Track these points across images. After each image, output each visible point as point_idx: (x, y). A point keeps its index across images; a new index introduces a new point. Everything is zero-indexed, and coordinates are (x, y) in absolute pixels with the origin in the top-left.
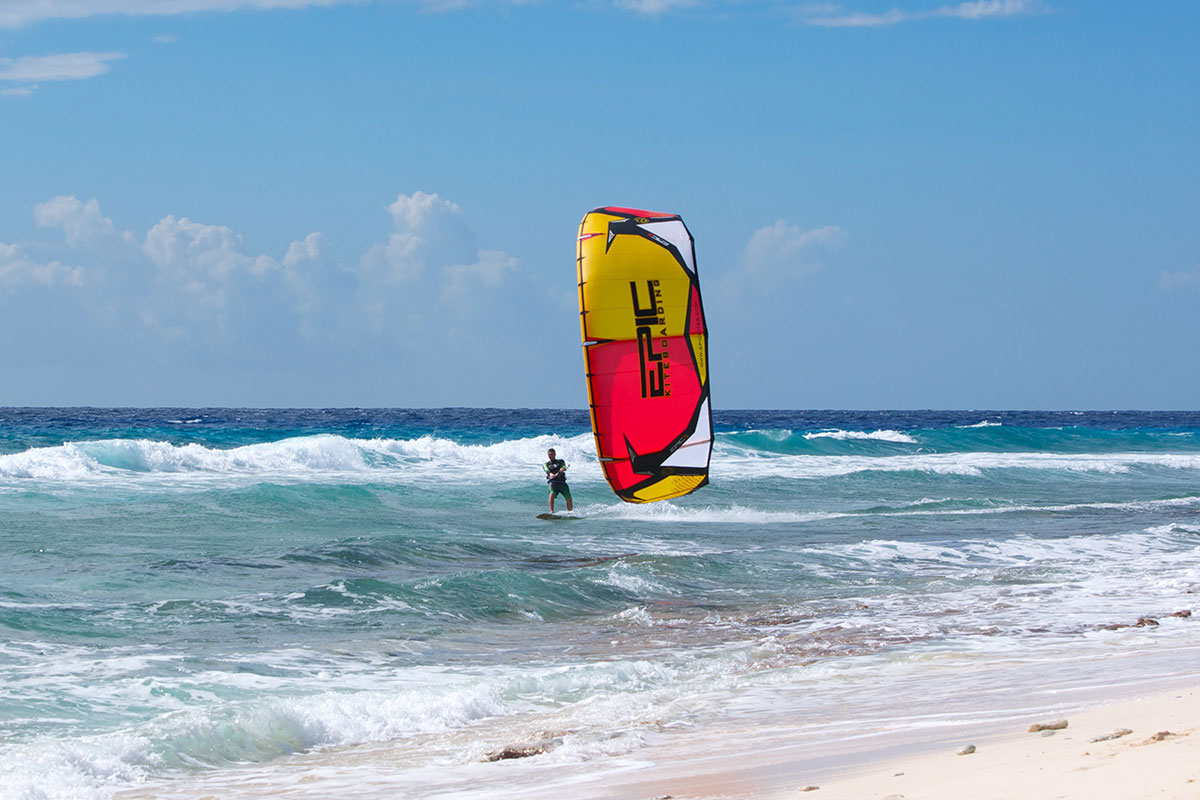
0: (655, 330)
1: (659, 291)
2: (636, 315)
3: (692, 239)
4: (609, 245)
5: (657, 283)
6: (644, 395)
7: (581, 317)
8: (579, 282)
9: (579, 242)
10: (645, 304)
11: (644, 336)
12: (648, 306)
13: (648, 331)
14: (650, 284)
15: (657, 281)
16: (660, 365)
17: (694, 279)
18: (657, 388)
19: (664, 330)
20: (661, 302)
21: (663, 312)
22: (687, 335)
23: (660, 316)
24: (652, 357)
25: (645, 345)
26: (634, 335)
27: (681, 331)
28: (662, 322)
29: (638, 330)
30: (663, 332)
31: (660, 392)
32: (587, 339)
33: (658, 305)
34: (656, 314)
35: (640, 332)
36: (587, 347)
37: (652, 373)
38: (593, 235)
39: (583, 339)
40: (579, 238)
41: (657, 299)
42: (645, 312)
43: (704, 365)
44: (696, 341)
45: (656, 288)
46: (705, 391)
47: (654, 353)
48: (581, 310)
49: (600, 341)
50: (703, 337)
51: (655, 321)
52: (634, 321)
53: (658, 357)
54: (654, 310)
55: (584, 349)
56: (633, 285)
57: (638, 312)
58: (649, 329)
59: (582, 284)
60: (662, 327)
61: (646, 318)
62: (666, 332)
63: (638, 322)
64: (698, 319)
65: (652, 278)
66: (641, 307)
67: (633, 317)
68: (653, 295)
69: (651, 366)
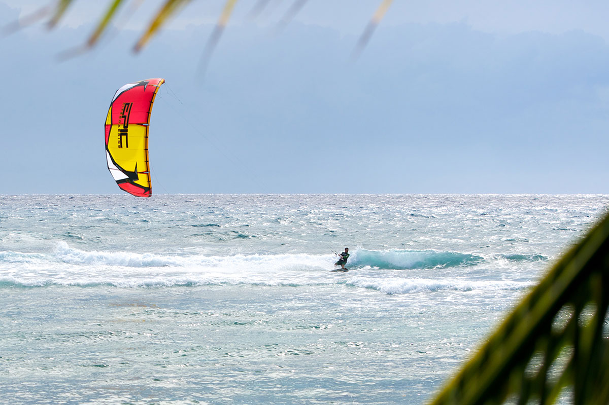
0: (122, 127)
1: (118, 143)
4: (136, 166)
5: (119, 147)
10: (124, 138)
11: (126, 125)
12: (123, 137)
13: (124, 127)
14: (121, 147)
16: (123, 114)
18: (127, 106)
23: (119, 133)
24: (124, 117)
25: (126, 122)
26: (129, 127)
27: (113, 127)
28: (119, 130)
30: (119, 126)
31: (126, 104)
32: (146, 126)
33: (119, 137)
35: (127, 127)
37: (127, 111)
41: (119, 140)
42: (124, 134)
43: (109, 114)
44: (109, 122)
45: (120, 144)
46: (112, 103)
47: (124, 119)
48: (147, 138)
49: (141, 125)
50: (107, 124)
51: (121, 131)
52: (128, 131)
53: (123, 117)
54: (121, 135)
55: (150, 123)
56: (127, 147)
57: (126, 135)
58: (124, 128)
60: (120, 128)
61: (124, 133)
63: (127, 131)
64: (107, 130)
65: (120, 149)
66: (125, 136)
67: (128, 133)
68: (121, 142)
69: (126, 114)
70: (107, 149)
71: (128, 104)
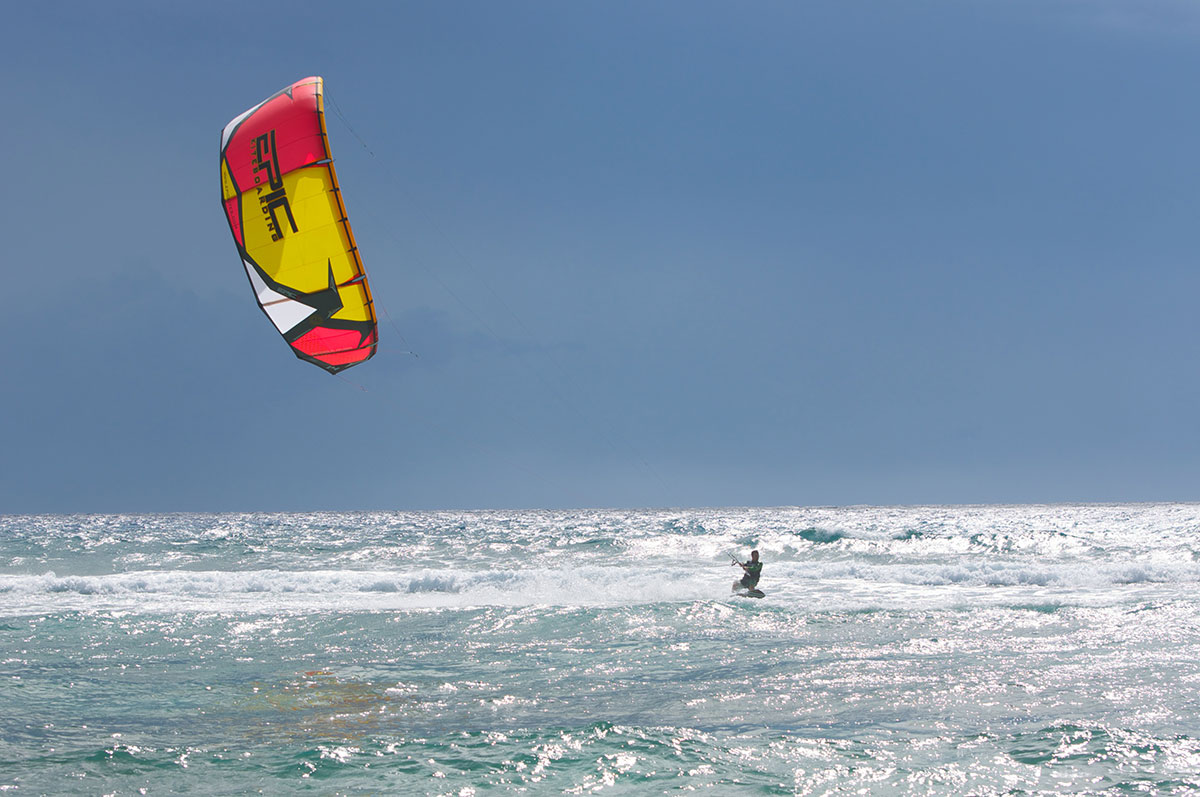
0: (267, 190)
1: (271, 230)
2: (286, 198)
4: (330, 271)
5: (275, 238)
6: (272, 133)
10: (280, 212)
11: (276, 181)
12: (276, 211)
13: (273, 187)
14: (281, 236)
15: (274, 240)
16: (260, 161)
18: (262, 142)
19: (259, 193)
20: (267, 219)
21: (263, 209)
22: (240, 195)
23: (265, 204)
24: (267, 165)
25: (274, 174)
26: (285, 179)
27: (245, 197)
28: (262, 200)
29: (282, 185)
30: (260, 190)
31: (259, 140)
32: (327, 165)
33: (268, 215)
34: (269, 205)
35: (280, 183)
36: (328, 157)
39: (332, 163)
41: (270, 221)
42: (277, 204)
43: (223, 177)
44: (231, 192)
45: (274, 232)
46: (223, 155)
47: (266, 169)
48: (338, 191)
49: (314, 165)
50: (226, 198)
51: (268, 198)
52: (287, 191)
53: (261, 167)
55: (331, 155)
56: (295, 229)
57: (284, 202)
58: (273, 189)
60: (262, 194)
62: (257, 192)
63: (282, 192)
64: (231, 211)
65: (279, 242)
66: (283, 207)
67: (288, 195)
68: (275, 225)
69: (267, 158)
70: (244, 256)
71: (265, 137)
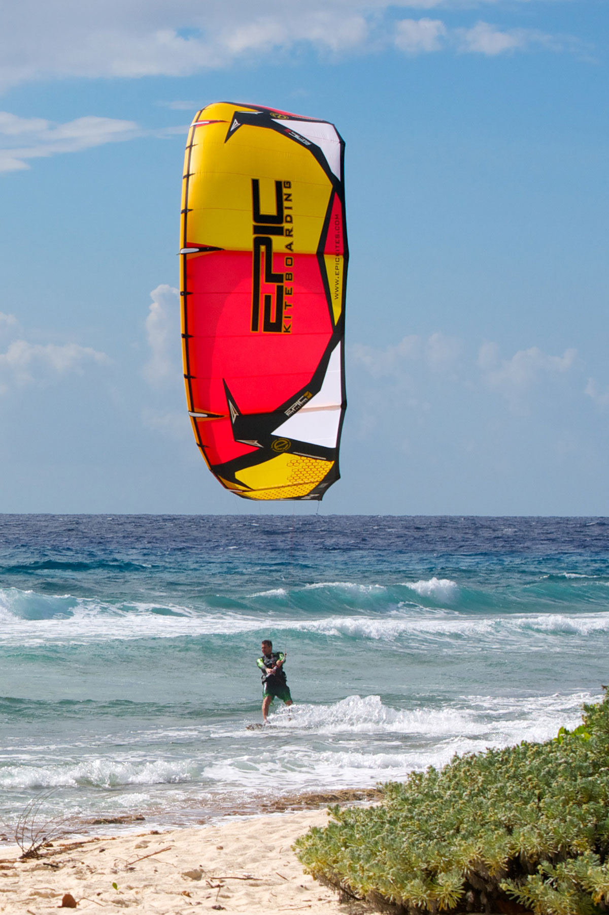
0: (279, 243)
1: (289, 195)
2: (255, 220)
3: (343, 144)
4: (230, 134)
5: (288, 184)
6: (255, 327)
7: (182, 216)
8: (185, 173)
9: (192, 128)
10: (268, 207)
11: (263, 248)
12: (273, 211)
13: (269, 243)
14: (279, 185)
15: (289, 183)
16: (280, 289)
17: (338, 187)
18: (273, 320)
19: (291, 244)
20: (290, 208)
21: (291, 222)
22: (320, 254)
23: (286, 226)
24: (271, 278)
25: (263, 260)
26: (249, 246)
27: (313, 249)
28: (289, 233)
29: (255, 240)
30: (289, 246)
31: (277, 327)
32: (186, 245)
33: (286, 212)
34: (281, 222)
35: (257, 242)
36: (185, 255)
37: (268, 298)
38: (212, 122)
39: (181, 244)
40: (193, 124)
41: (286, 204)
42: (268, 218)
43: (340, 296)
44: (332, 263)
45: (285, 191)
46: (338, 333)
47: (273, 273)
48: (183, 208)
49: (203, 248)
50: (341, 260)
51: (279, 232)
52: (251, 230)
53: (279, 278)
54: (279, 217)
55: (181, 258)
56: (255, 184)
57: (257, 216)
58: (270, 240)
59: (188, 176)
60: (288, 240)
61: (268, 225)
62: (293, 247)
63: (256, 230)
64: (337, 236)
65: (282, 178)
66: (262, 212)
67: (251, 223)
68: (281, 198)
69: (268, 288)
71: (268, 327)
